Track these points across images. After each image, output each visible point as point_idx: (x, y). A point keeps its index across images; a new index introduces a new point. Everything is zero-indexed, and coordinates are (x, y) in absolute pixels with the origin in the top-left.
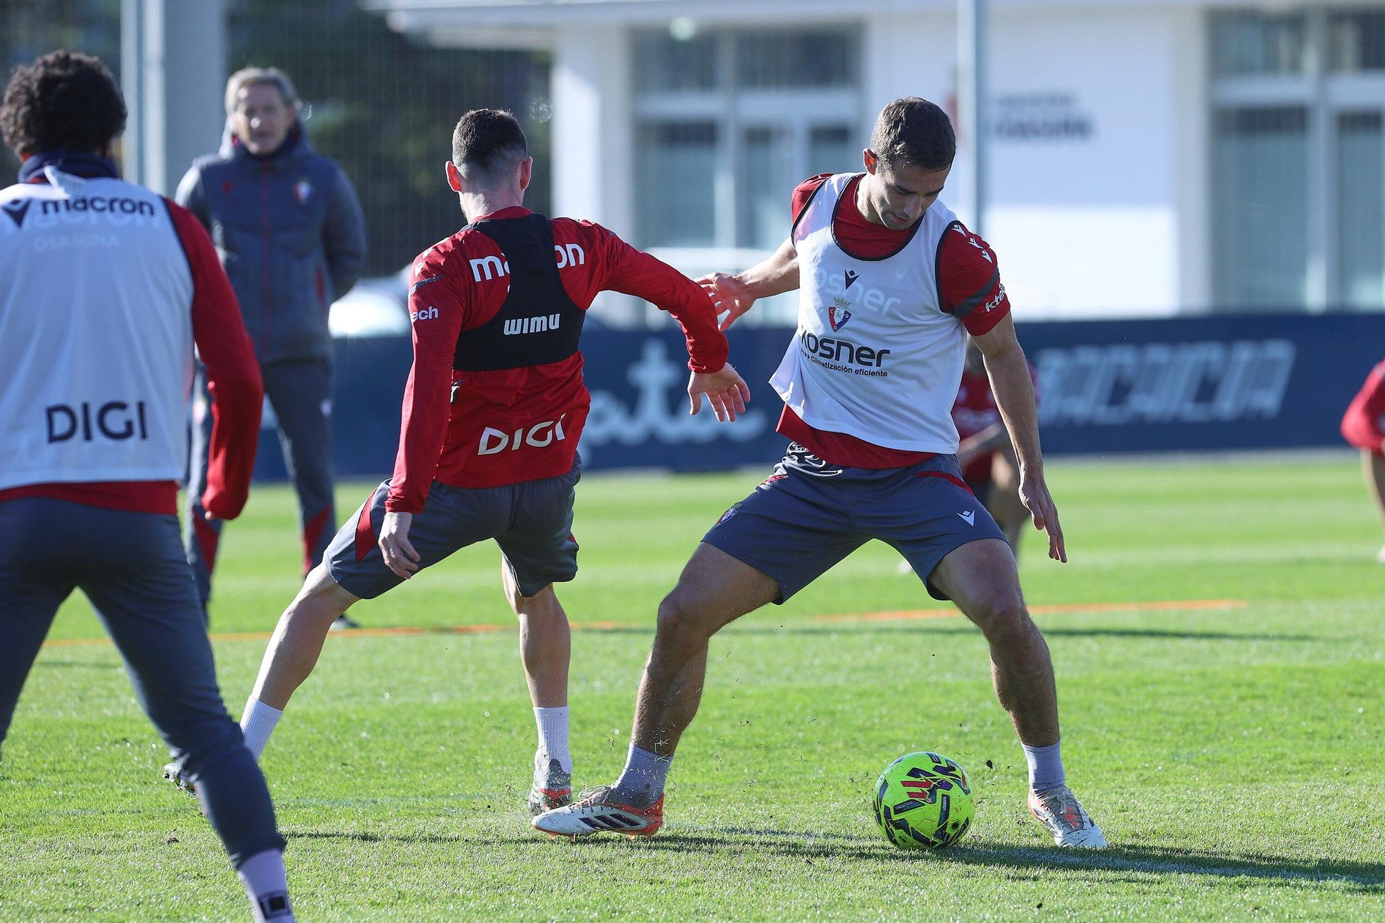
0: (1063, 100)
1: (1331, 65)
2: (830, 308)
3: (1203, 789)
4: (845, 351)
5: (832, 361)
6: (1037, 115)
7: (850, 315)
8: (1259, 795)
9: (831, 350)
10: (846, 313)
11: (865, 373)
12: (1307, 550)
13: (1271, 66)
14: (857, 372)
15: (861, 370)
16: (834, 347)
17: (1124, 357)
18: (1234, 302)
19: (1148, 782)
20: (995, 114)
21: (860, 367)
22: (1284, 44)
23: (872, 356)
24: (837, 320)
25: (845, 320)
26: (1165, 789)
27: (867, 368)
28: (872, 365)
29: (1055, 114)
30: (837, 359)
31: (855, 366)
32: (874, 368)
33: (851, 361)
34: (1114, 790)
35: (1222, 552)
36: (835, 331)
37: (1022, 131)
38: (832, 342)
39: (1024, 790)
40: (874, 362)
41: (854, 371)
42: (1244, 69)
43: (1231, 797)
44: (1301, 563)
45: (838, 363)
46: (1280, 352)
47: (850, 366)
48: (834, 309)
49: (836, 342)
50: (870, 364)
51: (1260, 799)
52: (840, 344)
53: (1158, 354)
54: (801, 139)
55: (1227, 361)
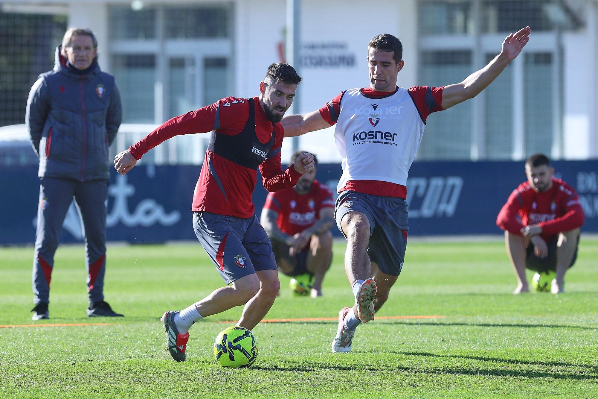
0: (342, 46)
1: (484, 29)
2: (369, 119)
4: (379, 135)
5: (374, 140)
6: (325, 53)
7: (379, 119)
9: (373, 135)
10: (377, 119)
11: (388, 143)
12: (475, 289)
13: (450, 29)
14: (385, 143)
15: (386, 142)
16: (374, 134)
18: (431, 156)
20: (304, 52)
21: (386, 141)
22: (459, 18)
23: (391, 136)
24: (374, 122)
25: (377, 122)
27: (389, 141)
28: (391, 140)
29: (336, 53)
30: (376, 138)
31: (384, 140)
32: (392, 141)
33: (382, 138)
35: (428, 289)
36: (374, 127)
37: (319, 62)
38: (373, 132)
40: (392, 138)
41: (384, 143)
42: (435, 31)
44: (472, 294)
45: (376, 140)
46: (456, 182)
47: (382, 140)
48: (372, 118)
49: (375, 132)
50: (390, 140)
52: (377, 132)
54: (199, 64)
55: (428, 186)
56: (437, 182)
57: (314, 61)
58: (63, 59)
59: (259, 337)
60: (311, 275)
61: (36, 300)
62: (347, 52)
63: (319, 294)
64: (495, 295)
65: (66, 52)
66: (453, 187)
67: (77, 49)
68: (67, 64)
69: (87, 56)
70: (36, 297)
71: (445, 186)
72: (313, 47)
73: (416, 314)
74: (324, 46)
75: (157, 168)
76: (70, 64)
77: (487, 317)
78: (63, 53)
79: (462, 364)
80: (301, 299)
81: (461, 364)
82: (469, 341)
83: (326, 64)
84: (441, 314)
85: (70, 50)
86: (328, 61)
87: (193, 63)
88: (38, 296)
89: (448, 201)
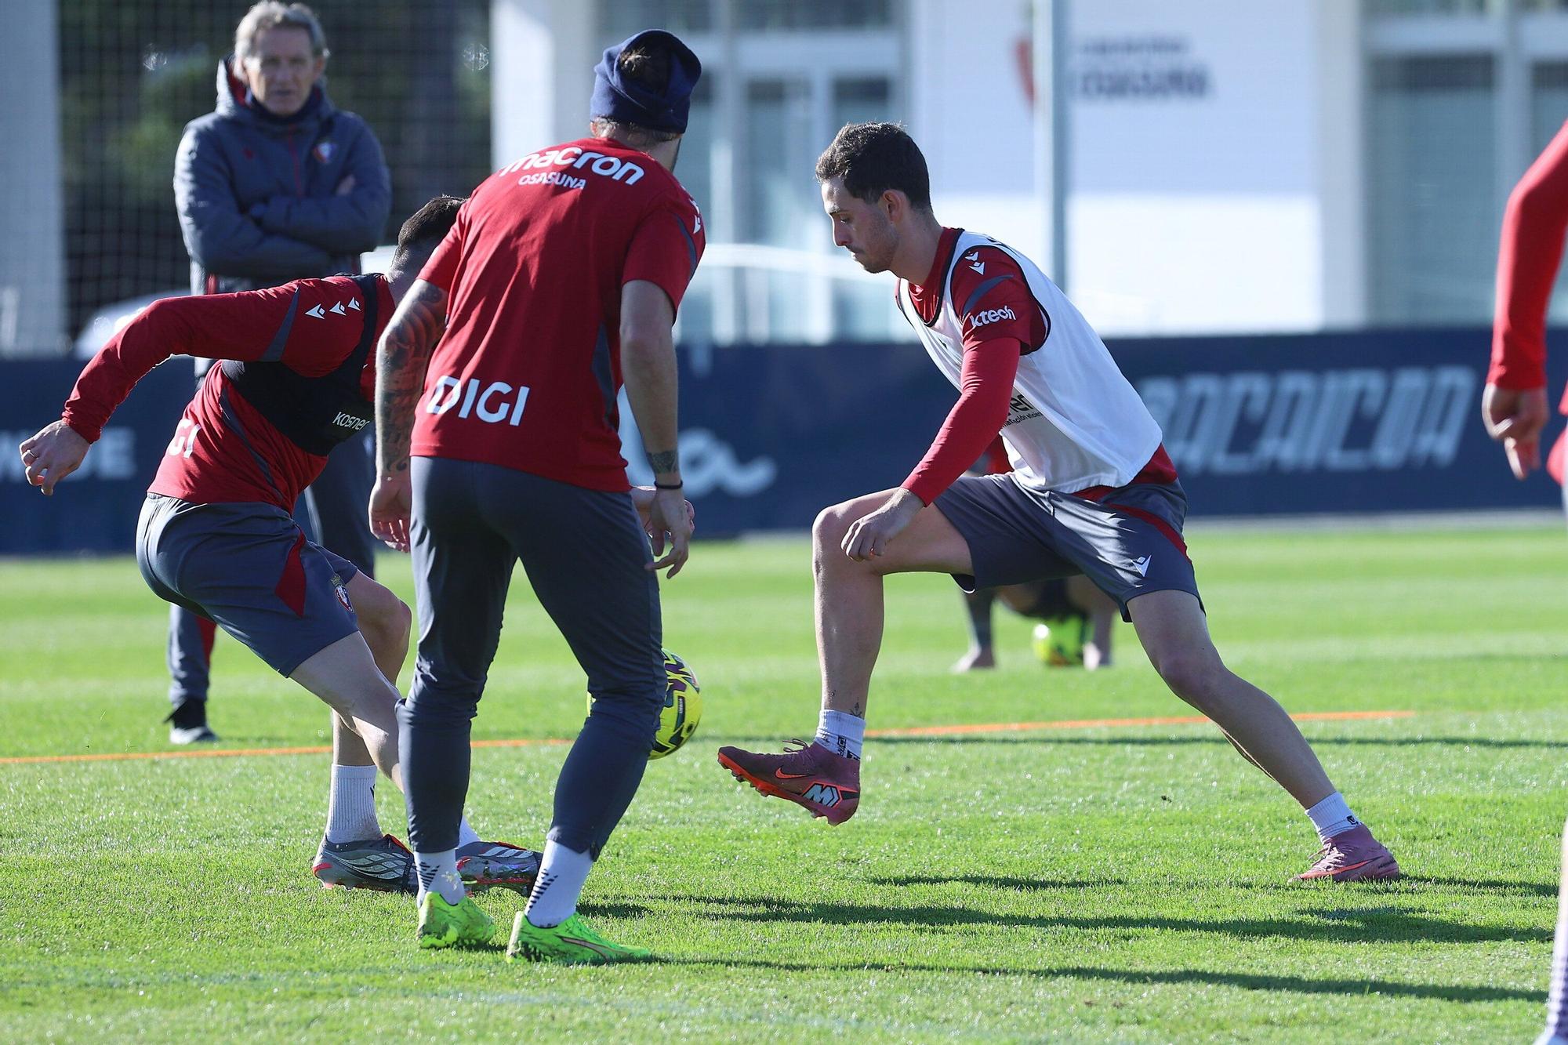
0: (1174, 46)
3: (1358, 960)
6: (1133, 64)
8: (1433, 969)
12: (1495, 644)
17: (1253, 385)
18: (1397, 315)
19: (1285, 951)
20: (1078, 63)
26: (1308, 960)
29: (1161, 63)
34: (1241, 961)
35: (1380, 647)
37: (1117, 87)
39: (1121, 961)
43: (1396, 971)
44: (1487, 658)
46: (1459, 380)
51: (1434, 973)
53: (1295, 383)
54: (821, 94)
55: (1388, 392)
56: (1411, 381)
57: (1106, 84)
58: (238, 88)
59: (951, 768)
60: (1084, 616)
61: (173, 693)
62: (1186, 62)
63: (1105, 660)
64: (1540, 658)
65: (244, 69)
66: (1451, 394)
67: (270, 63)
68: (248, 99)
69: (296, 80)
70: (177, 684)
71: (1430, 391)
72: (1103, 48)
73: (1342, 709)
74: (1130, 47)
75: (718, 352)
76: (254, 99)
77: (1519, 712)
78: (237, 71)
79: (1450, 831)
80: (1061, 674)
81: (1447, 830)
82: (1470, 773)
83: (1136, 90)
84: (1407, 707)
85: (254, 65)
86: (1141, 83)
87: (804, 88)
88: (181, 680)
89: (1440, 427)
